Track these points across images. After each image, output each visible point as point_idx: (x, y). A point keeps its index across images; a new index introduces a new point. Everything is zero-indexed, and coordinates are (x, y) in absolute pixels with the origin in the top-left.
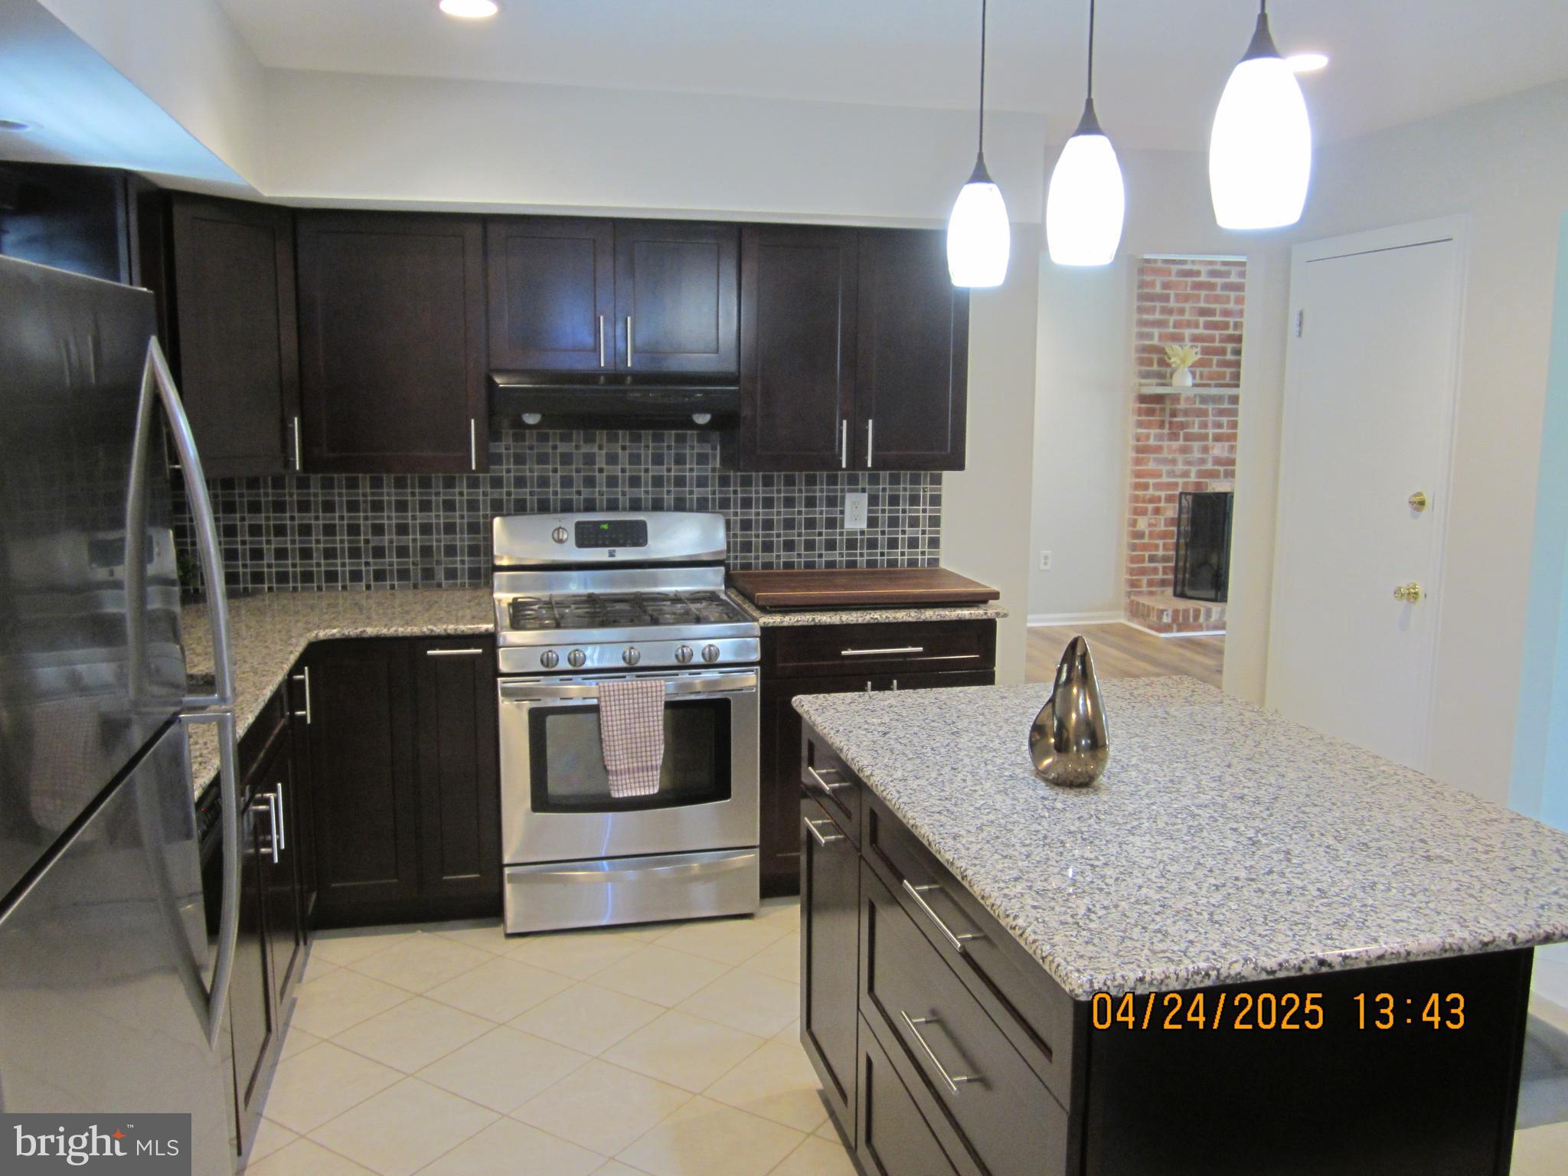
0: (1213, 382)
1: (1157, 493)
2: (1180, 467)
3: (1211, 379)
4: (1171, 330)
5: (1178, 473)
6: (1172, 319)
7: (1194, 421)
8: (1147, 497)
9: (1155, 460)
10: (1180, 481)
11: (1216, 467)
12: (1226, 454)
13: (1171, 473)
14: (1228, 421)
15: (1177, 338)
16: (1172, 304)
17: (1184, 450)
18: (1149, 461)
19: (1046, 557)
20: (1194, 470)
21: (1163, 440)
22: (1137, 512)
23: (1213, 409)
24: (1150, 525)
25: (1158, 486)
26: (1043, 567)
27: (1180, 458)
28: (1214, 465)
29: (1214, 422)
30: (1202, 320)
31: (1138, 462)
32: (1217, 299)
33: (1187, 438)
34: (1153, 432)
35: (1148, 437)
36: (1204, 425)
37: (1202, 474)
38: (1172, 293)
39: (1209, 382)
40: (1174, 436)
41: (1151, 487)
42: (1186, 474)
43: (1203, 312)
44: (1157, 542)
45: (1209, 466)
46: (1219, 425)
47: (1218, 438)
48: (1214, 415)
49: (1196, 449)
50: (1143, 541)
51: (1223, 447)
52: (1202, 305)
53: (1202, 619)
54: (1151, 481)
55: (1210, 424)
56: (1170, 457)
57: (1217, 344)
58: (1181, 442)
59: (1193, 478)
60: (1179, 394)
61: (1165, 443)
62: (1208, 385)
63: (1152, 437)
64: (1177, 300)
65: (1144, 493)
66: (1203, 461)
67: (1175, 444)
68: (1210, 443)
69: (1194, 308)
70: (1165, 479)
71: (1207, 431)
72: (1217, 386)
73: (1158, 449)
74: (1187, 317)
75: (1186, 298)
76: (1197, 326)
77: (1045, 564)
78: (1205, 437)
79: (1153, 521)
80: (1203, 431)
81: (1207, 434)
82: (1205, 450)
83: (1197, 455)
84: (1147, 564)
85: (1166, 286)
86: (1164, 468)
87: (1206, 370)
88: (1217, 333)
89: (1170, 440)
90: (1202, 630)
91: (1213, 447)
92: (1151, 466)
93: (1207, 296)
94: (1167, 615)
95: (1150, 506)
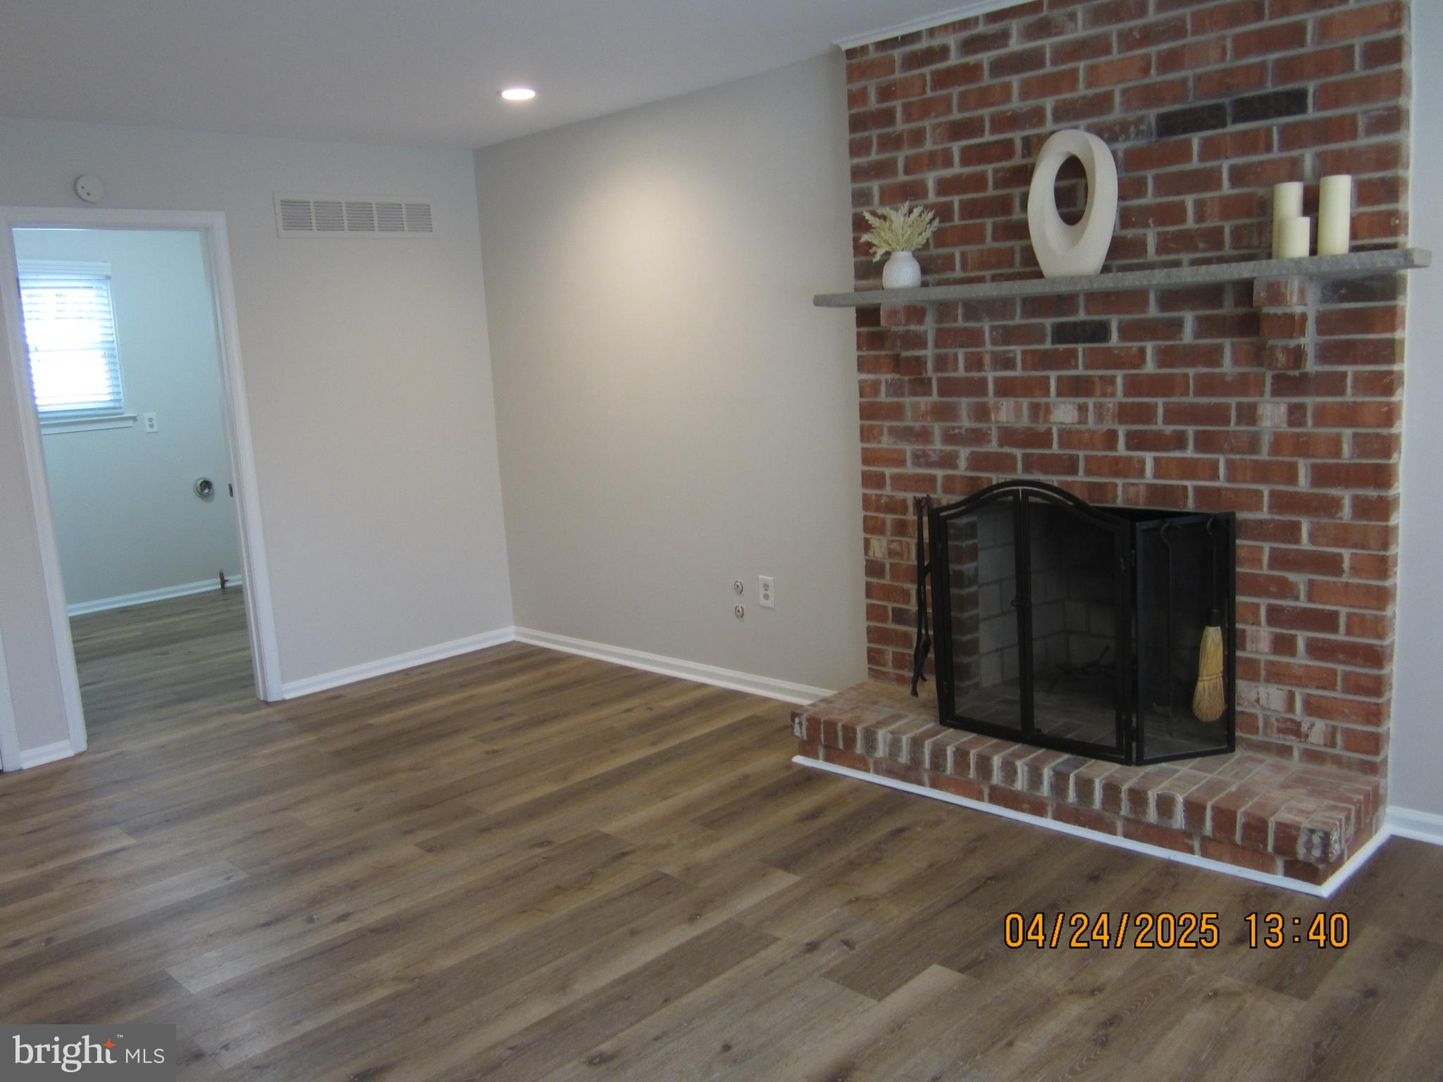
0: (988, 273)
1: (900, 495)
2: (938, 445)
3: (981, 268)
4: (902, 178)
5: (934, 458)
6: (901, 157)
7: (956, 355)
8: (883, 500)
9: (892, 431)
10: (940, 473)
11: (1006, 450)
12: (1025, 421)
13: (920, 458)
14: (1024, 353)
15: (911, 192)
16: (900, 126)
17: (944, 412)
18: (881, 434)
19: (766, 586)
20: (964, 453)
21: (902, 395)
22: (872, 527)
23: (993, 329)
24: (891, 553)
25: (901, 482)
26: (763, 601)
27: (937, 429)
28: (1001, 445)
29: (994, 354)
30: (956, 147)
31: (866, 434)
32: (985, 97)
33: (948, 388)
34: (885, 377)
35: (875, 386)
36: (975, 363)
37: (978, 462)
38: (898, 105)
39: (981, 273)
40: (921, 386)
41: (888, 481)
42: (948, 461)
43: (958, 130)
44: (906, 586)
45: (993, 447)
46: (1008, 363)
47: (1005, 388)
48: (994, 342)
49: (964, 413)
50: (882, 582)
51: (1018, 408)
52: (956, 115)
53: (859, 748)
54: (889, 471)
55: (987, 360)
56: (917, 425)
57: (991, 192)
58: (935, 397)
59: (962, 468)
60: (879, 305)
61: (908, 400)
62: (981, 280)
63: (883, 389)
64: (908, 117)
65: (878, 492)
66: (978, 437)
67: (924, 402)
68: (991, 398)
69: (939, 125)
70: (910, 469)
71: (983, 374)
72: (994, 278)
73: (896, 411)
74: (929, 146)
75: (926, 108)
76: (948, 163)
77: (766, 597)
78: (978, 387)
79: (895, 546)
80: (976, 374)
81: (984, 381)
82: (982, 413)
83: (966, 422)
84: (890, 625)
85: (886, 93)
86: (909, 449)
87: (972, 249)
88: (989, 169)
89: (914, 393)
90: (867, 770)
91: (997, 409)
92: (886, 442)
93: (963, 96)
94: (800, 724)
95: (889, 518)
